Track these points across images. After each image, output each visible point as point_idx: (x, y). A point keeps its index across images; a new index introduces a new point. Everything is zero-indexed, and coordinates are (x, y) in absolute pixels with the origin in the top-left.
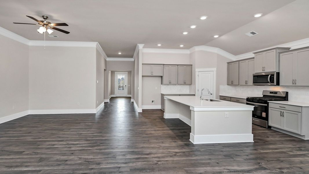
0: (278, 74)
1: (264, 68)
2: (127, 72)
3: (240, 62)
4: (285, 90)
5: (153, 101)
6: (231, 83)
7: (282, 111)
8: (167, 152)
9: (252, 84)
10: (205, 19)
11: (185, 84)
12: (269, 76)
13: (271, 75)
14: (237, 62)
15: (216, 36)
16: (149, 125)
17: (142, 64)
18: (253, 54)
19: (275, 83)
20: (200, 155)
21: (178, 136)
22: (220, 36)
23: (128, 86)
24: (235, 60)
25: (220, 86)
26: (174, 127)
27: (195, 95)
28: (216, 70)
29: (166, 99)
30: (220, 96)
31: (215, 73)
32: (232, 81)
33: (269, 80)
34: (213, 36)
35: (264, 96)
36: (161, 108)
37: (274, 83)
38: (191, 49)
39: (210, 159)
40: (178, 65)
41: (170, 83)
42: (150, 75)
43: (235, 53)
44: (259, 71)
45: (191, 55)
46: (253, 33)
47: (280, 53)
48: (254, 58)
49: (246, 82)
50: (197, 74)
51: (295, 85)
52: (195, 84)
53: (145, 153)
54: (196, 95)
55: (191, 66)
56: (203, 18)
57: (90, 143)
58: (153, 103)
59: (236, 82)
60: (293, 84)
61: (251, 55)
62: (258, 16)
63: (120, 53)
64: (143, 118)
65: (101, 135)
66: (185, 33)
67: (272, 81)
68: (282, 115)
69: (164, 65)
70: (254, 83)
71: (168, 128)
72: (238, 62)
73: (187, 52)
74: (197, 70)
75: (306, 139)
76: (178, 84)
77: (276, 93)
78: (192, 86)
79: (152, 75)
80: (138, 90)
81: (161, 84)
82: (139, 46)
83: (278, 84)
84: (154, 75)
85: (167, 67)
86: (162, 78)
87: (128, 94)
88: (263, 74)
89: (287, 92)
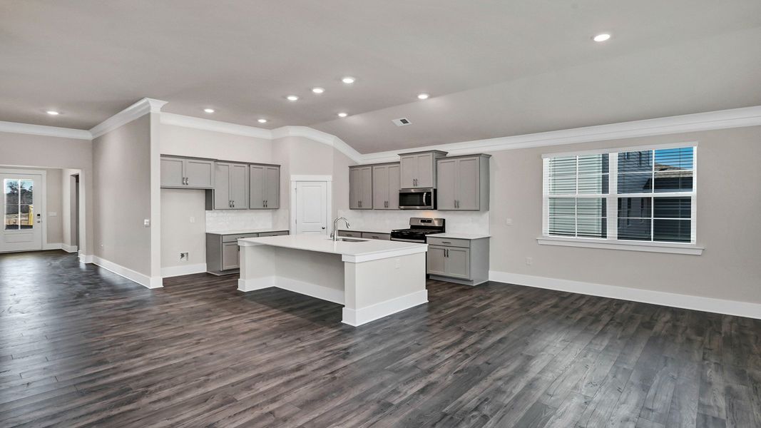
0: (435, 191)
1: (415, 181)
2: (44, 173)
3: (374, 167)
4: (441, 216)
5: (182, 255)
6: (357, 205)
7: (446, 248)
8: (328, 354)
9: (397, 207)
10: (349, 84)
11: (265, 207)
12: (424, 195)
13: (427, 192)
14: (367, 168)
15: (342, 115)
16: (225, 314)
17: (162, 155)
18: (399, 156)
20: (383, 340)
21: (314, 320)
22: (350, 114)
23: (49, 217)
24: (361, 163)
25: (339, 210)
26: (287, 305)
27: (288, 231)
28: (331, 180)
29: (246, 245)
30: (339, 231)
31: (330, 184)
32: (360, 202)
33: (424, 201)
34: (336, 114)
35: (412, 227)
36: (206, 271)
37: (431, 205)
38: (276, 130)
39: (403, 342)
40: (249, 164)
41: (232, 206)
42: (180, 185)
43: (363, 150)
44: (408, 185)
45: (274, 143)
46: (404, 121)
47: (437, 159)
48: (399, 162)
49: (386, 204)
50: (293, 185)
51: (457, 208)
52: (289, 208)
53: (289, 368)
54: (292, 231)
55: (278, 168)
56: (348, 81)
57: (106, 398)
58: (184, 259)
59: (367, 204)
60: (455, 207)
61: (392, 156)
62: (423, 97)
63: (53, 113)
64: (185, 301)
65: (114, 368)
66: (292, 98)
67: (428, 202)
68: (446, 254)
69: (216, 161)
70: (400, 205)
71: (275, 310)
72: (370, 168)
73: (268, 135)
74: (293, 177)
75: (474, 285)
76: (250, 208)
77: (430, 221)
78: (282, 212)
79: (185, 186)
80: (147, 226)
81: (206, 209)
82: (151, 105)
83: (435, 208)
84: (191, 185)
85: (223, 168)
86: (209, 193)
87: (48, 242)
88: (413, 191)
89: (444, 220)
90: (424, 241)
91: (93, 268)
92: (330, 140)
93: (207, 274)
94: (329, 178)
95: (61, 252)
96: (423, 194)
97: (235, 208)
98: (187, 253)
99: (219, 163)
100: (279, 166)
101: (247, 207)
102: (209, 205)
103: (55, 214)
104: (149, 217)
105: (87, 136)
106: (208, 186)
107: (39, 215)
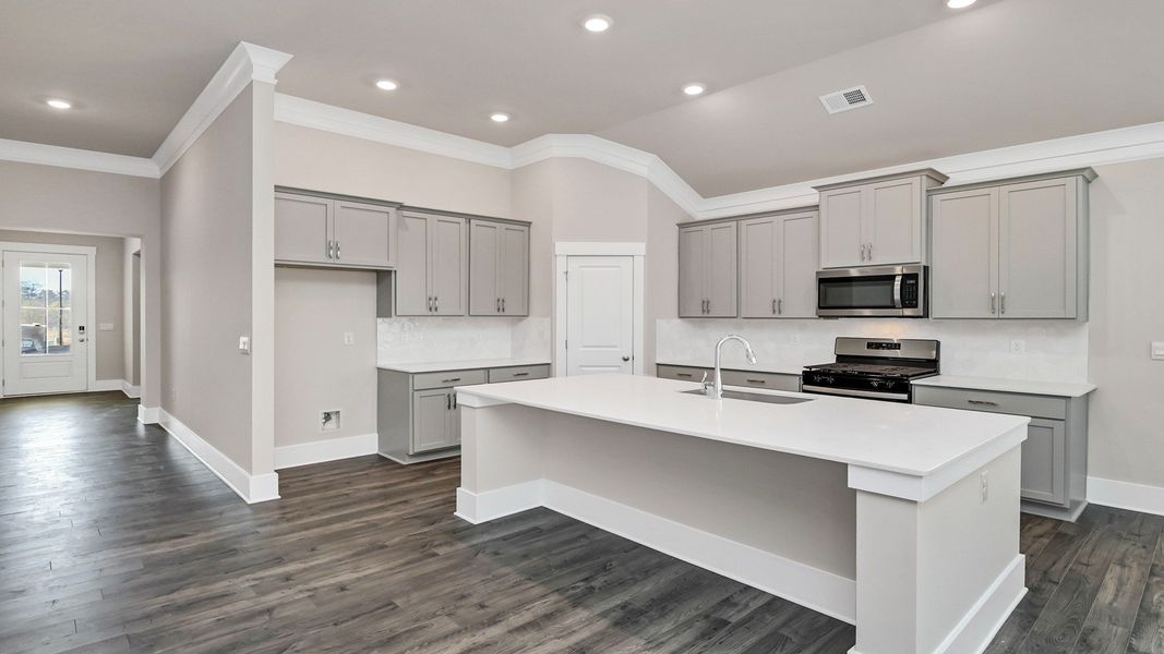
0: (926, 269)
1: (866, 250)
2: (92, 251)
3: (744, 223)
5: (328, 416)
6: (696, 309)
11: (501, 310)
12: (898, 282)
13: (903, 275)
14: (729, 224)
15: (693, 90)
18: (815, 191)
19: (920, 310)
22: (711, 89)
23: (99, 332)
24: (700, 217)
25: (657, 321)
27: (549, 366)
28: (643, 253)
29: (477, 404)
30: (658, 364)
31: (640, 263)
32: (706, 303)
33: (897, 296)
35: (840, 358)
37: (916, 306)
38: (523, 148)
40: (469, 217)
41: (433, 310)
42: (320, 258)
43: (708, 187)
44: (844, 259)
45: (516, 178)
46: (855, 97)
47: (930, 193)
48: (816, 207)
49: (777, 305)
50: (560, 265)
51: (996, 314)
52: (550, 313)
54: (559, 367)
55: (525, 228)
58: (331, 424)
59: (723, 306)
60: (995, 310)
61: (802, 193)
66: (597, 25)
67: (909, 299)
69: (401, 207)
70: (820, 307)
72: (733, 223)
73: (502, 158)
74: (562, 248)
75: (1073, 518)
76: (471, 314)
77: (897, 346)
78: (534, 323)
79: (331, 262)
80: (245, 353)
81: (378, 316)
82: (253, 61)
83: (926, 315)
84: (346, 259)
85: (414, 223)
86: (383, 277)
87: (98, 378)
88: (854, 273)
89: (938, 343)
90: (905, 396)
91: (158, 432)
92: (642, 164)
93: (380, 461)
94: (640, 248)
95: (118, 396)
96: (893, 278)
97: (440, 312)
98: (338, 413)
99: (405, 213)
100: (528, 224)
101: (463, 311)
102: (384, 308)
103: (110, 326)
104: (248, 330)
105: (149, 169)
106: (380, 262)
107: (82, 328)
